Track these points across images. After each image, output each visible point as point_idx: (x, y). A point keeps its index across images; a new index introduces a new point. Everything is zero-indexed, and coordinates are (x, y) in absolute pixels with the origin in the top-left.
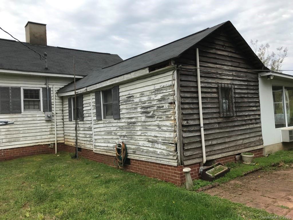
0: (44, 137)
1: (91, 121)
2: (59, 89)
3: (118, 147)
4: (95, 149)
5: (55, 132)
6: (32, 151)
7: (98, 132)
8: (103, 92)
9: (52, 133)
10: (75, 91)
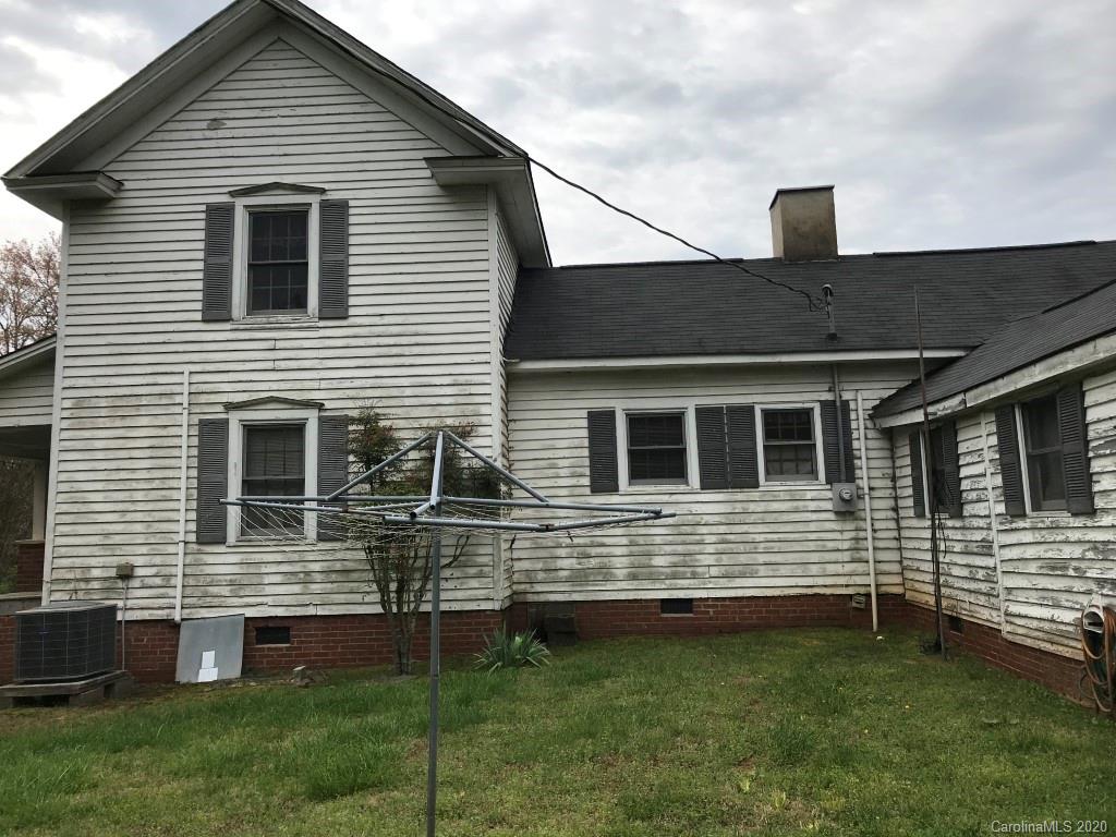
0: (831, 568)
1: (989, 516)
2: (878, 402)
3: (1090, 624)
4: (1009, 628)
5: (870, 555)
6: (795, 611)
7: (1015, 564)
8: (1025, 407)
9: (858, 556)
10: (925, 411)
